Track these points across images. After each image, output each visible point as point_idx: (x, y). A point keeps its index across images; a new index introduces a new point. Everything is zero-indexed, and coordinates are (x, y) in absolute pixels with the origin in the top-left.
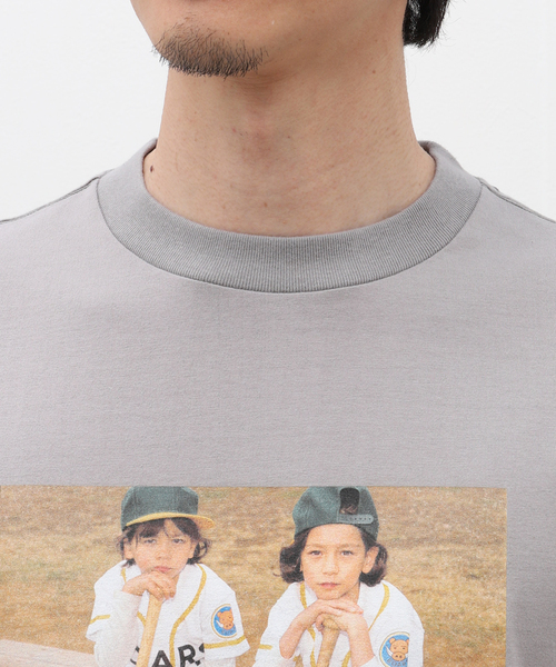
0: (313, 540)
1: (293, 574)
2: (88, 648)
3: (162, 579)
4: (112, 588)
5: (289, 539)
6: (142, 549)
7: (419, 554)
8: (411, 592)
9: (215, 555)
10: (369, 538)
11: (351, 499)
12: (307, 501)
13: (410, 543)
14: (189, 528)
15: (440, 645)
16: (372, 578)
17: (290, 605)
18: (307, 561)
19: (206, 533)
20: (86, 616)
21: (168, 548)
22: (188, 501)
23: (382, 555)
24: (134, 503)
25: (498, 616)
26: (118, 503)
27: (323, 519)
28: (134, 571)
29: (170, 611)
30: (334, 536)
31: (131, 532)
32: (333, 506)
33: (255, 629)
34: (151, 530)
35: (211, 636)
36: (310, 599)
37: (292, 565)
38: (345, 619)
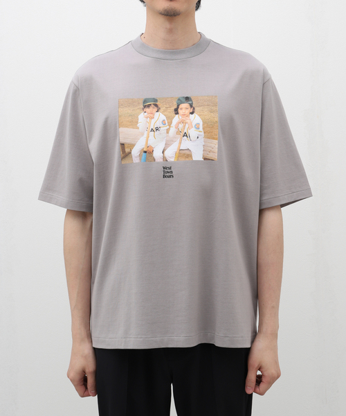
0: (180, 107)
1: (177, 113)
2: (138, 128)
3: (151, 115)
4: (142, 117)
5: (176, 107)
6: (147, 110)
7: (201, 108)
8: (200, 115)
9: (161, 110)
10: (191, 106)
11: (187, 99)
12: (179, 99)
13: (199, 106)
14: (156, 105)
15: (206, 125)
16: (192, 113)
17: (176, 119)
18: (179, 110)
19: (159, 106)
20: (137, 122)
21: (152, 109)
22: (155, 100)
23: (194, 109)
24: (145, 101)
25: (217, 119)
26: (141, 102)
27: (182, 103)
28: (146, 114)
29: (153, 121)
30: (184, 106)
31: (145, 107)
32: (184, 100)
33: (170, 124)
34: (149, 106)
35: (161, 125)
36: (180, 117)
37: (176, 112)
38: (187, 121)
